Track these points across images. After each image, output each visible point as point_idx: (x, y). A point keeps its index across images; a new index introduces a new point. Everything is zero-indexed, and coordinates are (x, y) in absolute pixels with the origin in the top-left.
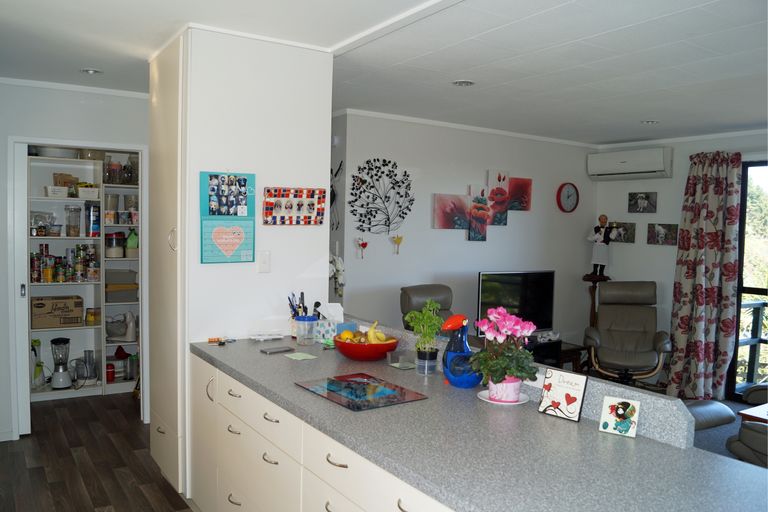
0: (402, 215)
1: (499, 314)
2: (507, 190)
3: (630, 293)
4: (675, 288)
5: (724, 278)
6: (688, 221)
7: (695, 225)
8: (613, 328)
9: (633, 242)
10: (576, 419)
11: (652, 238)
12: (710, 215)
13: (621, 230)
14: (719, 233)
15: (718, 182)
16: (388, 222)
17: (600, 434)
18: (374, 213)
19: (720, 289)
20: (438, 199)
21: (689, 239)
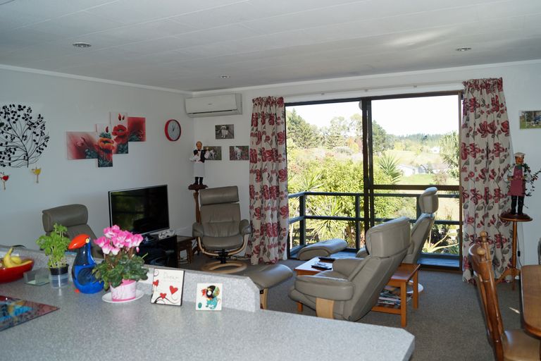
0: (40, 151)
1: (114, 231)
2: (126, 127)
3: (221, 196)
4: (250, 189)
5: (280, 180)
6: (255, 143)
7: (259, 146)
8: (212, 221)
9: (221, 159)
10: (179, 304)
11: (233, 156)
12: (268, 138)
13: (212, 151)
14: (274, 151)
15: (271, 117)
16: (27, 157)
17: (196, 312)
18: (13, 150)
19: (278, 187)
20: (71, 136)
21: (256, 155)
